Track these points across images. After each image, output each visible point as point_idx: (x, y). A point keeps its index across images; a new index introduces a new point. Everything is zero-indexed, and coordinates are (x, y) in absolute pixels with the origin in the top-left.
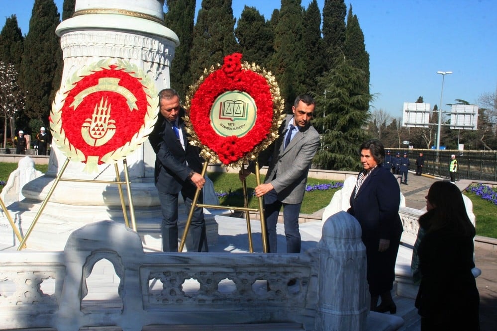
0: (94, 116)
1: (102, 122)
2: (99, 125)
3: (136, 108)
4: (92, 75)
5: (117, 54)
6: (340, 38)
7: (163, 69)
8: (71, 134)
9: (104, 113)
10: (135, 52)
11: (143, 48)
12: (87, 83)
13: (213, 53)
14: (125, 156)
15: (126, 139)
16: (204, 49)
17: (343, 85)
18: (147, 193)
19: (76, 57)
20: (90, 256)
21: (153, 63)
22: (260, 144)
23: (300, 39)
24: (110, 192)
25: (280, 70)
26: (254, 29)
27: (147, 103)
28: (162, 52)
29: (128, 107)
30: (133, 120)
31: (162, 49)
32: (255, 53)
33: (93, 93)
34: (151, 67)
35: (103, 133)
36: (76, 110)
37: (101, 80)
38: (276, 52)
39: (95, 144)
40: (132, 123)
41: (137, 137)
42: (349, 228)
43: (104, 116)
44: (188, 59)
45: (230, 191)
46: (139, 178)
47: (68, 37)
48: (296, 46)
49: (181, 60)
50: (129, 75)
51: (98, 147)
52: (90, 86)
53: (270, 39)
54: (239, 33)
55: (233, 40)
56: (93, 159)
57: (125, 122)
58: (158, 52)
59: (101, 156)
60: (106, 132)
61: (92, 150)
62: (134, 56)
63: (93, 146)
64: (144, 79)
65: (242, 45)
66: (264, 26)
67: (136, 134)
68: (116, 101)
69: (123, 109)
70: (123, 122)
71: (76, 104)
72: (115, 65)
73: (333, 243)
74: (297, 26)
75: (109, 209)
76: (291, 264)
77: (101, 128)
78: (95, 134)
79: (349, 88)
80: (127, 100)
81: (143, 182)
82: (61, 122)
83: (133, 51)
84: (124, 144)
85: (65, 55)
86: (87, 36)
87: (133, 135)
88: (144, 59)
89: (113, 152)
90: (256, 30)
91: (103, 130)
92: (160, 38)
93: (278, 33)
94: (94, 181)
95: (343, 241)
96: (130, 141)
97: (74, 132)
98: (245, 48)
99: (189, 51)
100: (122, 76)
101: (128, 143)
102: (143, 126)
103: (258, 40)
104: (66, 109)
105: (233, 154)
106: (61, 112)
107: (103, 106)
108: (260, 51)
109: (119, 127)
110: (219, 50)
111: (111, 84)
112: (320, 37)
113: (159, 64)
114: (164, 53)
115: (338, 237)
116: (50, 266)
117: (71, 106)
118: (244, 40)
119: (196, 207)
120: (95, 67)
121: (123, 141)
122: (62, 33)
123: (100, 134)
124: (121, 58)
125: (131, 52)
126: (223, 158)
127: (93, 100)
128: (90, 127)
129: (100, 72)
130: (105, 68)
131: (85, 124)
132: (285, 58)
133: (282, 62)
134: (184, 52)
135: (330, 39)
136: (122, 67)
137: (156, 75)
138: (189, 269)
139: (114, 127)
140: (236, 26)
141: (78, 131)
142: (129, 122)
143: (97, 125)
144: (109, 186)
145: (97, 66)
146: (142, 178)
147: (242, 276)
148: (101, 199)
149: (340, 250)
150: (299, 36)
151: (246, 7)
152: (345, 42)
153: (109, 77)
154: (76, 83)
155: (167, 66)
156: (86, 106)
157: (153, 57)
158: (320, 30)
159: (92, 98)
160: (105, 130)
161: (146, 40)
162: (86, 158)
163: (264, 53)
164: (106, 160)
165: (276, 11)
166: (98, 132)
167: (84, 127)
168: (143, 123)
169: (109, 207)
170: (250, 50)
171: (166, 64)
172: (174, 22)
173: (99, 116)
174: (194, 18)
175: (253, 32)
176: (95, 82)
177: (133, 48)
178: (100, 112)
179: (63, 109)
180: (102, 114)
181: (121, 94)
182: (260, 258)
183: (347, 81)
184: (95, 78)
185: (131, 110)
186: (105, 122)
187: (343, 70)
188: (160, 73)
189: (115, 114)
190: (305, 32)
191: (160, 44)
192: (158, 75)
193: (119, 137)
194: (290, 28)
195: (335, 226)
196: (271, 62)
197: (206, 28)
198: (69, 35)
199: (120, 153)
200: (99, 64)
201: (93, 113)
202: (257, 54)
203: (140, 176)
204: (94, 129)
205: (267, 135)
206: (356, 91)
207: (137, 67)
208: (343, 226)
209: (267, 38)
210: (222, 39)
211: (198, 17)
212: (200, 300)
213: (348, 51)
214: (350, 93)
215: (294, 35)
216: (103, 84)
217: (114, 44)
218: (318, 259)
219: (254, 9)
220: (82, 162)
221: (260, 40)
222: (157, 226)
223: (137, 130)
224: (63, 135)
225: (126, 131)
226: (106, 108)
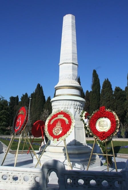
0: (56, 126)
1: (58, 128)
3: (68, 123)
4: (56, 114)
7: (81, 110)
10: (72, 106)
11: (74, 104)
13: (107, 102)
14: (65, 138)
16: (104, 101)
18: (76, 149)
19: (55, 109)
20: (49, 170)
21: (77, 109)
22: (113, 134)
27: (71, 122)
29: (66, 123)
30: (67, 127)
31: (80, 104)
34: (77, 110)
35: (59, 131)
36: (51, 125)
37: (58, 115)
43: (59, 126)
50: (66, 114)
51: (57, 136)
52: (55, 117)
53: (125, 96)
54: (114, 95)
55: (113, 97)
56: (56, 139)
57: (65, 128)
58: (79, 105)
59: (58, 139)
65: (116, 99)
66: (122, 92)
67: (68, 132)
68: (63, 121)
71: (51, 123)
80: (66, 121)
81: (75, 146)
84: (64, 135)
88: (74, 108)
89: (61, 137)
92: (79, 101)
94: (56, 146)
97: (51, 131)
100: (64, 114)
101: (66, 134)
104: (49, 124)
105: (104, 137)
110: (109, 101)
111: (61, 116)
113: (79, 109)
114: (81, 105)
118: (116, 97)
119: (92, 155)
122: (52, 102)
126: (101, 138)
127: (56, 121)
129: (58, 113)
130: (60, 112)
131: (54, 129)
134: (98, 102)
136: (64, 111)
137: (79, 112)
139: (62, 129)
140: (113, 93)
143: (57, 129)
145: (57, 111)
147: (98, 179)
148: (62, 151)
151: (116, 87)
153: (61, 114)
154: (52, 117)
156: (54, 123)
157: (77, 107)
161: (75, 102)
162: (54, 139)
163: (123, 101)
164: (60, 140)
165: (126, 87)
166: (57, 131)
168: (70, 128)
169: (65, 154)
170: (119, 100)
173: (58, 126)
174: (100, 92)
175: (119, 94)
179: (48, 125)
181: (64, 119)
189: (62, 125)
193: (63, 132)
196: (126, 103)
197: (104, 94)
199: (63, 137)
201: (56, 125)
203: (74, 144)
205: (115, 131)
210: (109, 97)
212: (84, 187)
216: (59, 117)
217: (65, 104)
219: (119, 87)
221: (122, 96)
222: (79, 160)
223: (68, 130)
224: (48, 132)
225: (65, 131)
226: (60, 124)
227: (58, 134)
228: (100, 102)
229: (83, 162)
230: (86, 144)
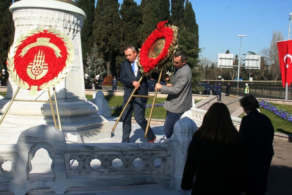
0: (34, 61)
1: (40, 65)
2: (38, 67)
3: (61, 56)
4: (32, 36)
5: (48, 24)
6: (181, 15)
7: (77, 33)
8: (20, 72)
9: (41, 59)
10: (59, 23)
11: (64, 20)
12: (30, 41)
13: (106, 25)
14: (54, 86)
15: (54, 75)
16: (101, 22)
17: (183, 43)
18: (68, 108)
19: (23, 25)
20: (33, 146)
21: (70, 29)
23: (158, 16)
24: (45, 108)
25: (146, 34)
26: (131, 10)
27: (67, 53)
28: (76, 23)
29: (55, 55)
30: (59, 63)
31: (76, 21)
32: (131, 25)
33: (33, 47)
34: (69, 31)
35: (40, 72)
36: (23, 57)
37: (38, 39)
38: (144, 24)
39: (35, 78)
40: (58, 65)
41: (61, 74)
42: (190, 127)
43: (40, 61)
44: (91, 28)
45: (118, 107)
46: (63, 99)
47: (17, 13)
48: (155, 20)
49: (88, 29)
50: (56, 36)
51: (37, 80)
52: (31, 43)
53: (140, 16)
54: (122, 12)
55: (118, 17)
56: (35, 88)
57: (54, 65)
58: (73, 23)
59: (39, 86)
60: (42, 71)
61: (34, 82)
62: (58, 25)
63: (34, 79)
64: (65, 39)
65: (124, 20)
66: (137, 8)
67: (61, 72)
68: (48, 52)
69: (53, 57)
70: (52, 65)
71: (23, 54)
72: (47, 30)
73: (180, 136)
74: (156, 8)
75: (45, 118)
76: (155, 149)
77: (39, 69)
78: (35, 72)
79: (187, 45)
80: (55, 51)
81: (65, 101)
82: (14, 65)
83: (58, 22)
84: (53, 78)
85: (15, 24)
86: (29, 13)
87: (59, 72)
88: (65, 26)
89: (46, 83)
90: (132, 11)
91: (40, 70)
92: (75, 14)
93: (145, 12)
94: (35, 101)
95: (186, 135)
96: (57, 76)
97: (22, 71)
98: (125, 21)
99: (92, 23)
100: (52, 37)
101: (56, 78)
102: (65, 67)
103: (133, 16)
104: (17, 57)
106: (14, 59)
107: (40, 55)
108: (134, 23)
109: (50, 68)
110: (110, 23)
111: (45, 41)
112: (170, 15)
113: (74, 30)
114: (77, 23)
115: (183, 132)
116: (8, 153)
117: (20, 55)
118: (125, 17)
120: (34, 31)
121: (52, 76)
122: (13, 10)
123: (38, 72)
124: (51, 26)
125: (57, 22)
128: (32, 68)
129: (38, 34)
130: (41, 31)
131: (29, 66)
132: (149, 28)
133: (147, 29)
135: (175, 16)
136: (51, 31)
137: (72, 37)
138: (94, 153)
139: (47, 68)
140: (120, 8)
141: (24, 71)
142: (56, 65)
143: (36, 67)
144: (45, 104)
145: (36, 31)
146: (65, 99)
147: (126, 157)
148: (40, 112)
149: (184, 140)
150: (157, 14)
152: (184, 18)
153: (44, 37)
154: (22, 41)
155: (79, 31)
156: (30, 55)
157: (70, 25)
158: (169, 11)
159: (33, 50)
160: (42, 70)
161: (66, 15)
162: (30, 87)
163: (136, 24)
164: (43, 88)
166: (37, 71)
167: (28, 68)
168: (65, 65)
169: (45, 116)
170: (129, 23)
171: (78, 30)
172: (83, 6)
173: (37, 61)
174: (95, 3)
175: (130, 12)
176: (35, 40)
177: (58, 20)
178: (38, 59)
179: (15, 57)
180: (39, 60)
181: (51, 47)
182: (137, 146)
183: (186, 41)
184: (35, 38)
185: (58, 57)
186: (41, 65)
187: (183, 34)
188: (75, 35)
189: (48, 60)
190: (160, 12)
191: (75, 17)
192: (74, 37)
193: (51, 73)
194: (152, 10)
195: (181, 126)
196: (141, 30)
197: (102, 10)
198: (18, 12)
199: (51, 84)
200: (37, 29)
201: (34, 59)
202: (133, 25)
203: (64, 98)
204: (34, 69)
206: (191, 46)
207: (61, 31)
208: (186, 126)
209: (138, 15)
210: (112, 16)
211: (97, 3)
212: (101, 172)
213: (186, 23)
214: (187, 48)
215: (154, 14)
216: (40, 41)
217: (46, 18)
218: (172, 145)
220: (28, 89)
221: (134, 17)
222: (74, 128)
223: (61, 69)
224: (15, 73)
225: (54, 70)
226: (41, 57)
227: (39, 77)
228: (94, 23)
229: (81, 130)
230: (86, 99)
